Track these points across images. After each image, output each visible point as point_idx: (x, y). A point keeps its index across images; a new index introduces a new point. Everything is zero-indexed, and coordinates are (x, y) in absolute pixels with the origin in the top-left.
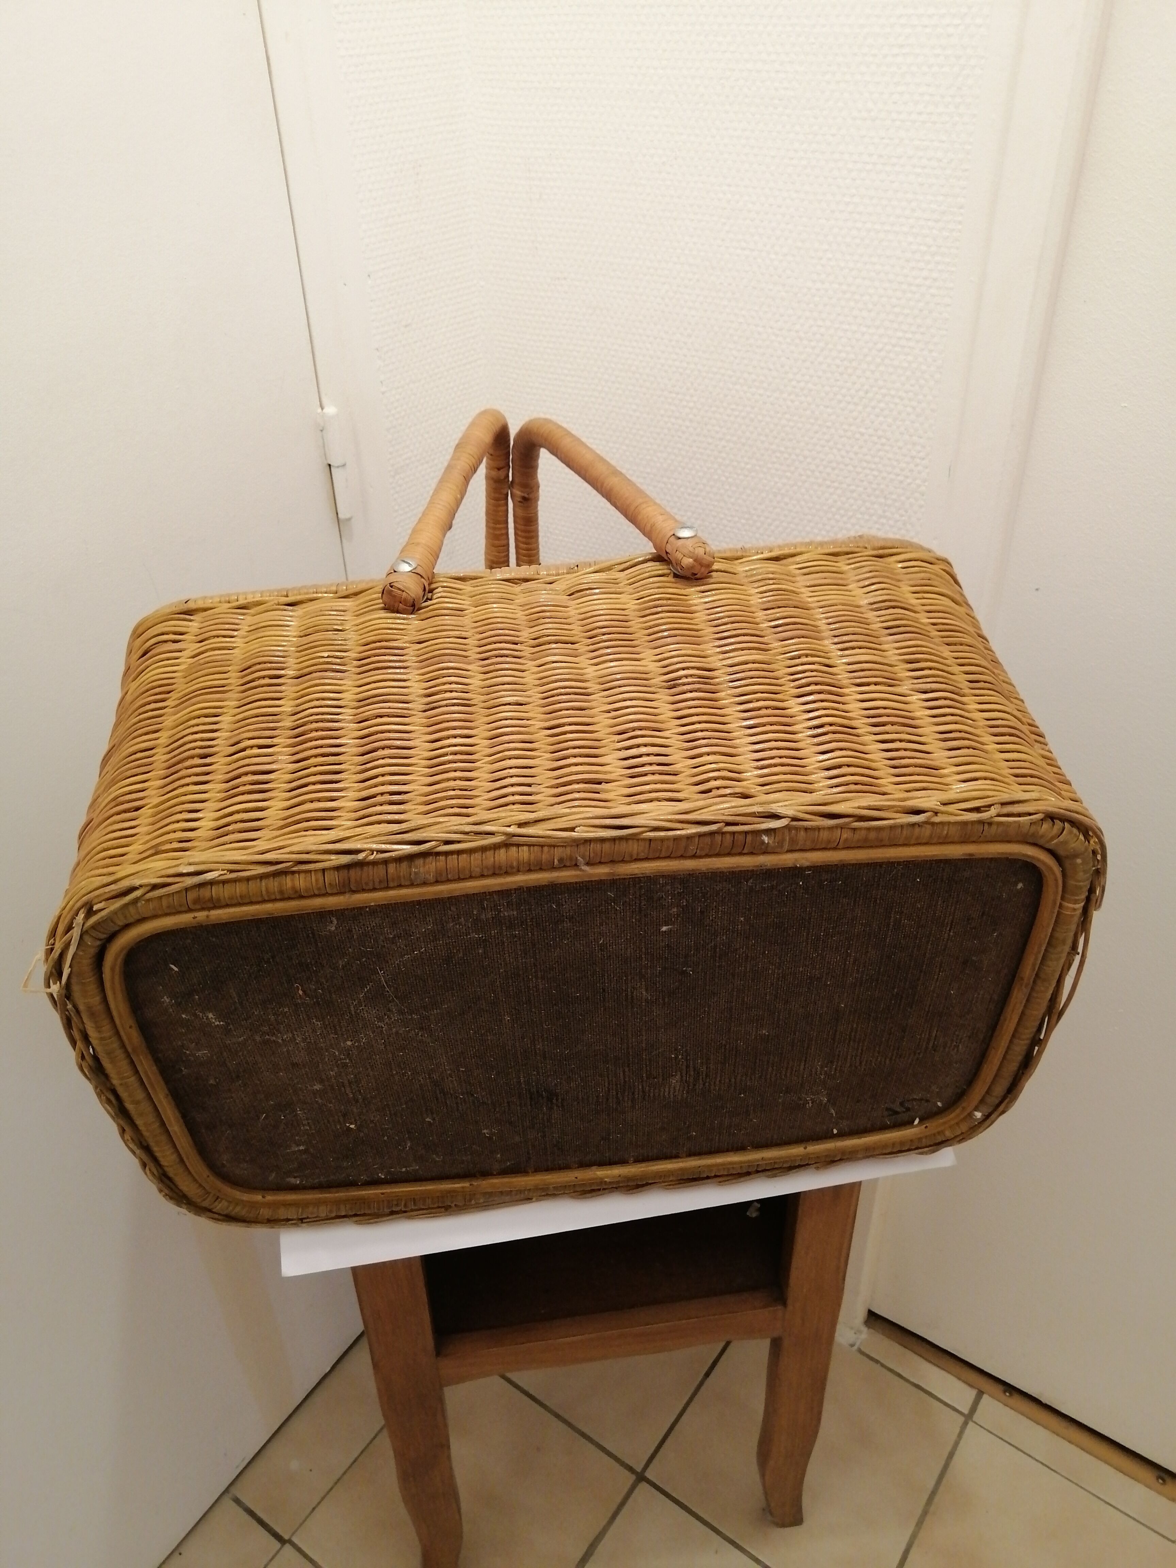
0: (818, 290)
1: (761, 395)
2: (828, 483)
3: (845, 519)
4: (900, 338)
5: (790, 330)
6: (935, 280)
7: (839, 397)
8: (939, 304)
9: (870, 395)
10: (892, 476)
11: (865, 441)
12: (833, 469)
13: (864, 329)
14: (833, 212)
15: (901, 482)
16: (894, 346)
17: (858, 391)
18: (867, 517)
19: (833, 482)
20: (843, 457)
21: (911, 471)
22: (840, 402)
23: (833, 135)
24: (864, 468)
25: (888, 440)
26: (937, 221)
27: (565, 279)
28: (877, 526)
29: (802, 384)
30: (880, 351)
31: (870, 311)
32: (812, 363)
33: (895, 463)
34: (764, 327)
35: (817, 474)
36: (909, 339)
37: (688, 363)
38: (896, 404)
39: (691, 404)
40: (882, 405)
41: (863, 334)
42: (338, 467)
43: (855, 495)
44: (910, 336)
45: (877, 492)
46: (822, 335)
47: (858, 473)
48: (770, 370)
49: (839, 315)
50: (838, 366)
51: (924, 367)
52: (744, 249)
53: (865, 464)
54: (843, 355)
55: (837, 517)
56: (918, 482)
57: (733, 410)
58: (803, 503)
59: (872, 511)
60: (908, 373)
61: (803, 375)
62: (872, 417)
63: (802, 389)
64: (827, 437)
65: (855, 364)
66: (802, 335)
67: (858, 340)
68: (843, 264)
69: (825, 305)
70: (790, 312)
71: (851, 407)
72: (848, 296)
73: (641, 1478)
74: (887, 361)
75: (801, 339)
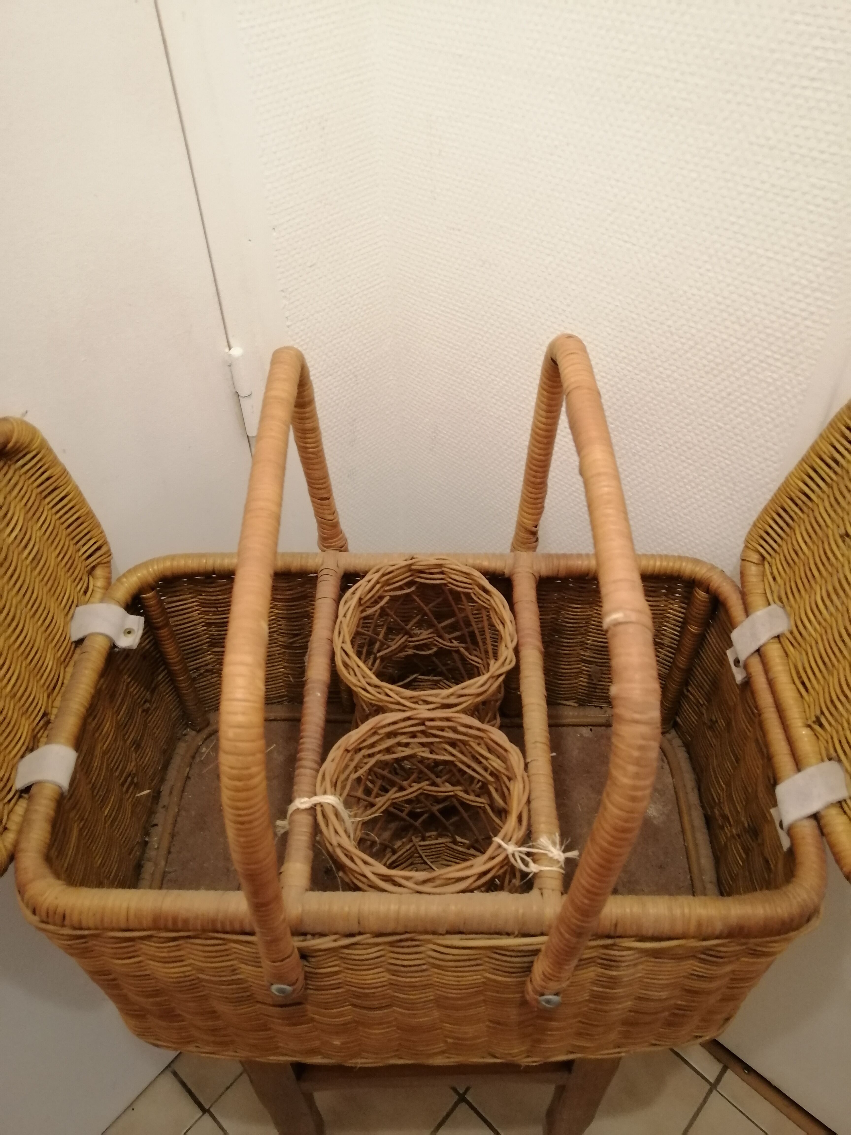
0: (694, 295)
2: (683, 458)
3: (695, 490)
4: (768, 357)
5: (662, 324)
6: (812, 313)
7: (702, 391)
8: (812, 335)
9: (732, 397)
10: (743, 469)
11: (722, 434)
12: (690, 448)
13: (734, 340)
14: (717, 228)
15: (751, 476)
16: (762, 362)
17: (721, 391)
18: (715, 495)
19: (688, 459)
20: (699, 441)
21: (762, 470)
22: (702, 396)
23: (727, 155)
24: (718, 455)
25: (744, 438)
26: (823, 260)
27: (459, 230)
28: (724, 504)
29: (669, 372)
30: (747, 362)
31: (742, 326)
32: (680, 356)
33: (748, 459)
34: (638, 314)
35: (674, 448)
36: (777, 360)
38: (756, 411)
40: (742, 409)
41: (733, 344)
42: (244, 397)
43: (706, 474)
44: (778, 356)
45: (727, 478)
46: (693, 335)
47: (712, 458)
48: (641, 353)
49: (711, 321)
50: (705, 366)
51: (788, 387)
52: (626, 242)
53: (719, 453)
54: (710, 357)
55: (688, 487)
56: (767, 480)
58: (658, 468)
59: (720, 491)
60: (772, 388)
61: (670, 365)
62: (731, 416)
63: (669, 376)
64: (686, 421)
65: (721, 368)
66: (674, 331)
67: (727, 348)
68: (721, 278)
69: (699, 310)
70: (664, 308)
71: (713, 402)
72: (722, 307)
73: (462, 1099)
74: (752, 373)
75: (672, 334)
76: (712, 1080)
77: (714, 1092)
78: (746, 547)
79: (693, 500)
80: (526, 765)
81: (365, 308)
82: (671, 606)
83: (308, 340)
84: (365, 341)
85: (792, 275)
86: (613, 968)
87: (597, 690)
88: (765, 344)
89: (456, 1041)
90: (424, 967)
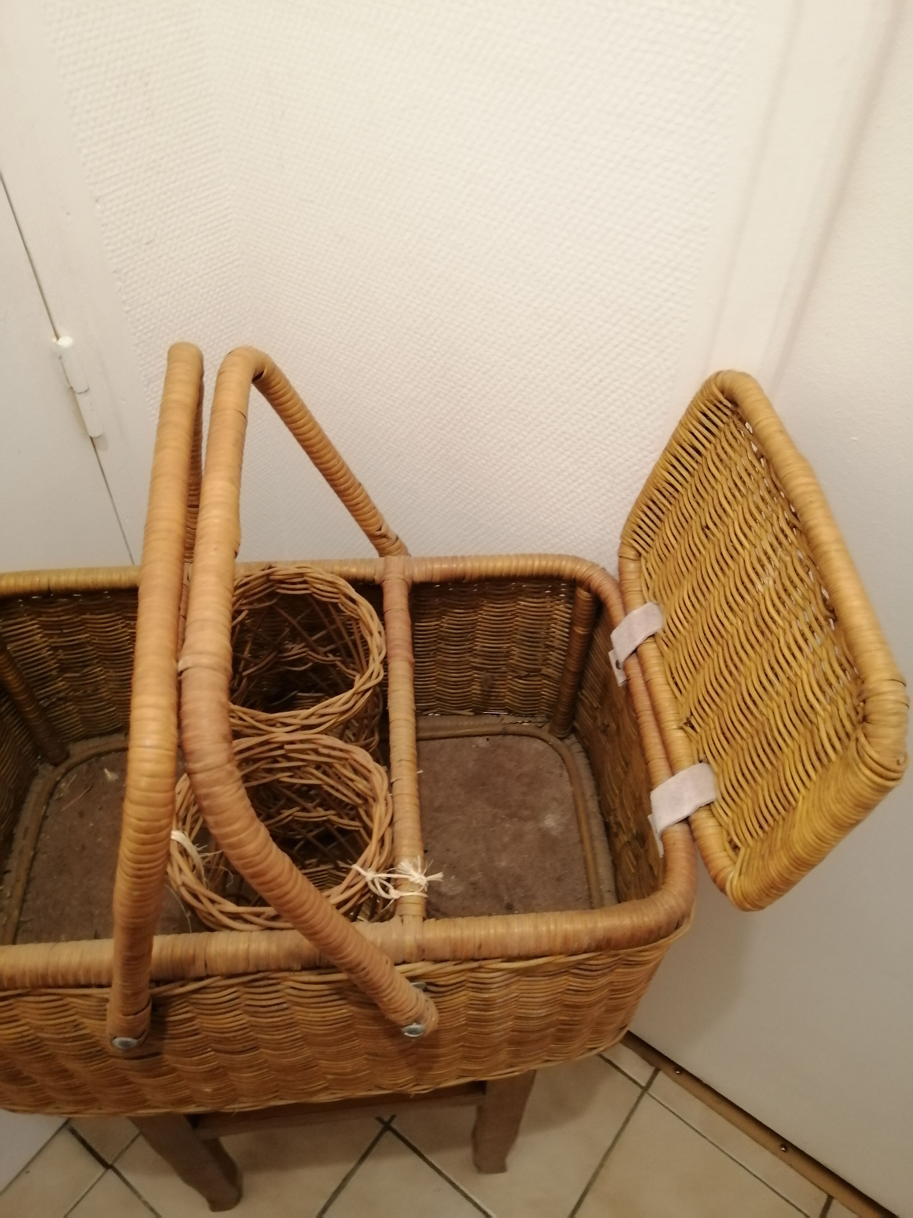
0: (557, 274)
1: (500, 357)
2: (561, 450)
3: (576, 484)
4: (635, 340)
5: (528, 305)
6: (674, 294)
9: (604, 384)
13: (601, 323)
14: (573, 202)
16: (629, 346)
18: (596, 488)
20: (575, 432)
22: (574, 382)
25: (619, 428)
26: (680, 238)
29: (539, 358)
30: (615, 346)
31: (607, 307)
32: (549, 341)
36: (644, 343)
37: (431, 311)
39: (435, 349)
40: (615, 396)
41: (599, 327)
42: (80, 393)
45: (606, 470)
51: (657, 373)
59: (600, 484)
60: (641, 374)
62: (605, 404)
63: (539, 362)
64: (561, 410)
65: (590, 352)
66: (540, 313)
67: (594, 331)
68: (582, 256)
69: (563, 290)
70: (529, 288)
71: (585, 390)
72: (586, 287)
73: (387, 1127)
74: (621, 358)
75: (539, 316)
76: (644, 1084)
77: (646, 1096)
78: (622, 543)
80: (391, 785)
81: (218, 290)
82: (557, 607)
83: (152, 327)
84: (222, 327)
85: (651, 253)
86: (483, 991)
87: (492, 698)
88: (631, 327)
89: (336, 1077)
90: (285, 1006)
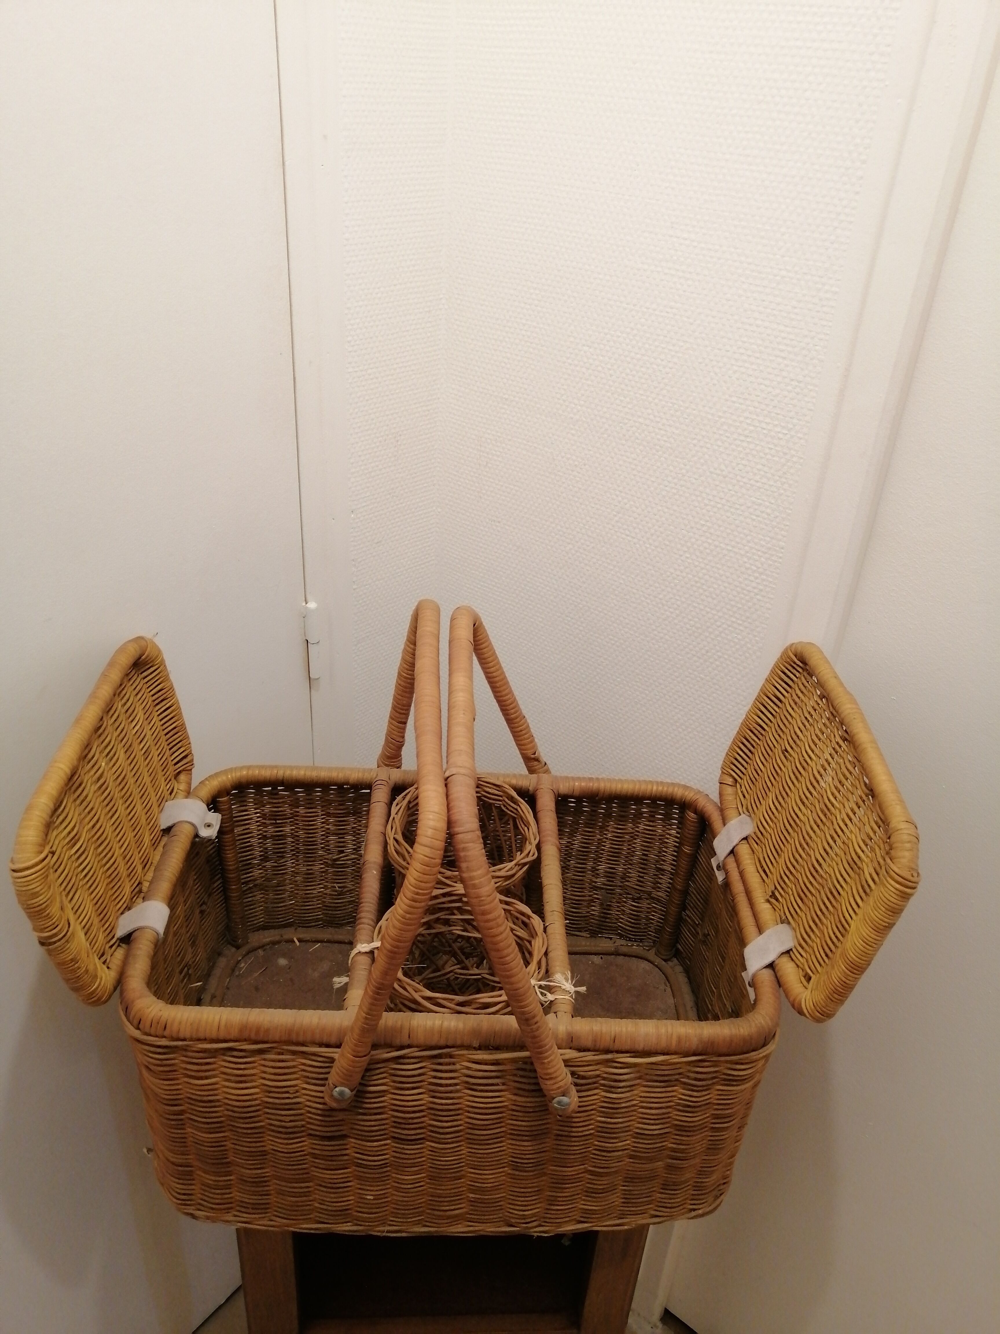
0: (678, 576)
1: (632, 635)
2: (675, 705)
4: (733, 622)
5: (655, 597)
6: (761, 590)
9: (709, 654)
12: (680, 697)
13: (709, 610)
14: (692, 528)
16: (729, 626)
18: (701, 735)
20: (687, 690)
22: (688, 653)
23: (696, 479)
25: (721, 687)
26: (765, 553)
27: (499, 522)
28: (708, 743)
29: (662, 635)
31: (714, 599)
32: (670, 622)
36: (740, 625)
37: (581, 600)
39: (581, 628)
41: (708, 613)
42: (313, 643)
43: (693, 718)
45: (710, 720)
46: (679, 606)
47: (697, 704)
48: (639, 619)
50: (688, 629)
51: (749, 646)
52: (628, 536)
55: (680, 730)
57: (611, 639)
60: (737, 647)
61: (663, 629)
62: (710, 669)
63: (661, 638)
64: (676, 674)
65: (700, 631)
66: (664, 602)
67: (704, 616)
68: (697, 563)
69: (682, 587)
70: (657, 585)
71: (695, 658)
72: (699, 585)
74: (723, 635)
75: (663, 605)
78: (723, 773)
79: (684, 741)
80: (545, 928)
82: (668, 831)
85: (745, 562)
87: (607, 920)
88: (731, 613)
